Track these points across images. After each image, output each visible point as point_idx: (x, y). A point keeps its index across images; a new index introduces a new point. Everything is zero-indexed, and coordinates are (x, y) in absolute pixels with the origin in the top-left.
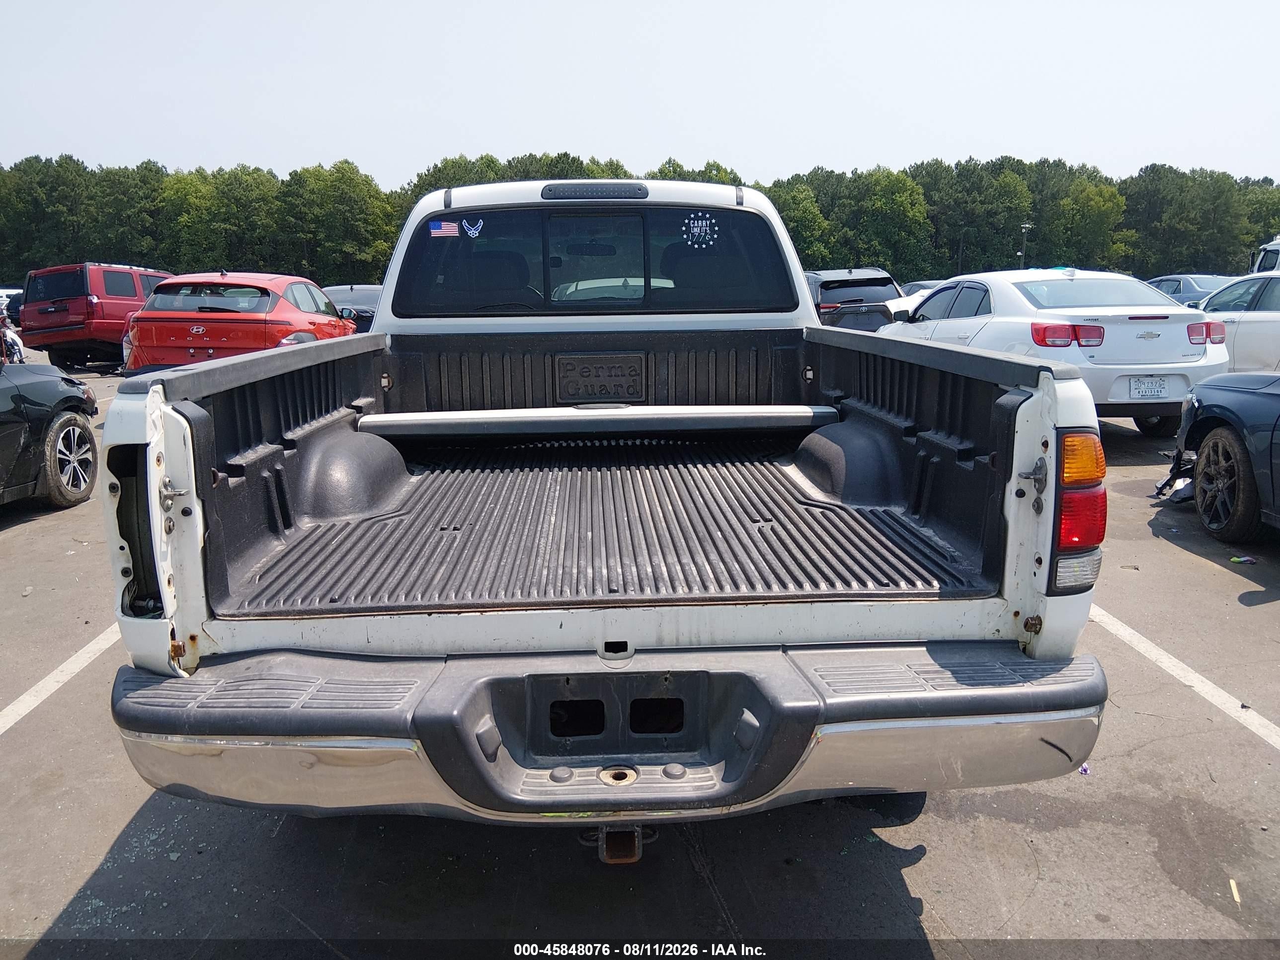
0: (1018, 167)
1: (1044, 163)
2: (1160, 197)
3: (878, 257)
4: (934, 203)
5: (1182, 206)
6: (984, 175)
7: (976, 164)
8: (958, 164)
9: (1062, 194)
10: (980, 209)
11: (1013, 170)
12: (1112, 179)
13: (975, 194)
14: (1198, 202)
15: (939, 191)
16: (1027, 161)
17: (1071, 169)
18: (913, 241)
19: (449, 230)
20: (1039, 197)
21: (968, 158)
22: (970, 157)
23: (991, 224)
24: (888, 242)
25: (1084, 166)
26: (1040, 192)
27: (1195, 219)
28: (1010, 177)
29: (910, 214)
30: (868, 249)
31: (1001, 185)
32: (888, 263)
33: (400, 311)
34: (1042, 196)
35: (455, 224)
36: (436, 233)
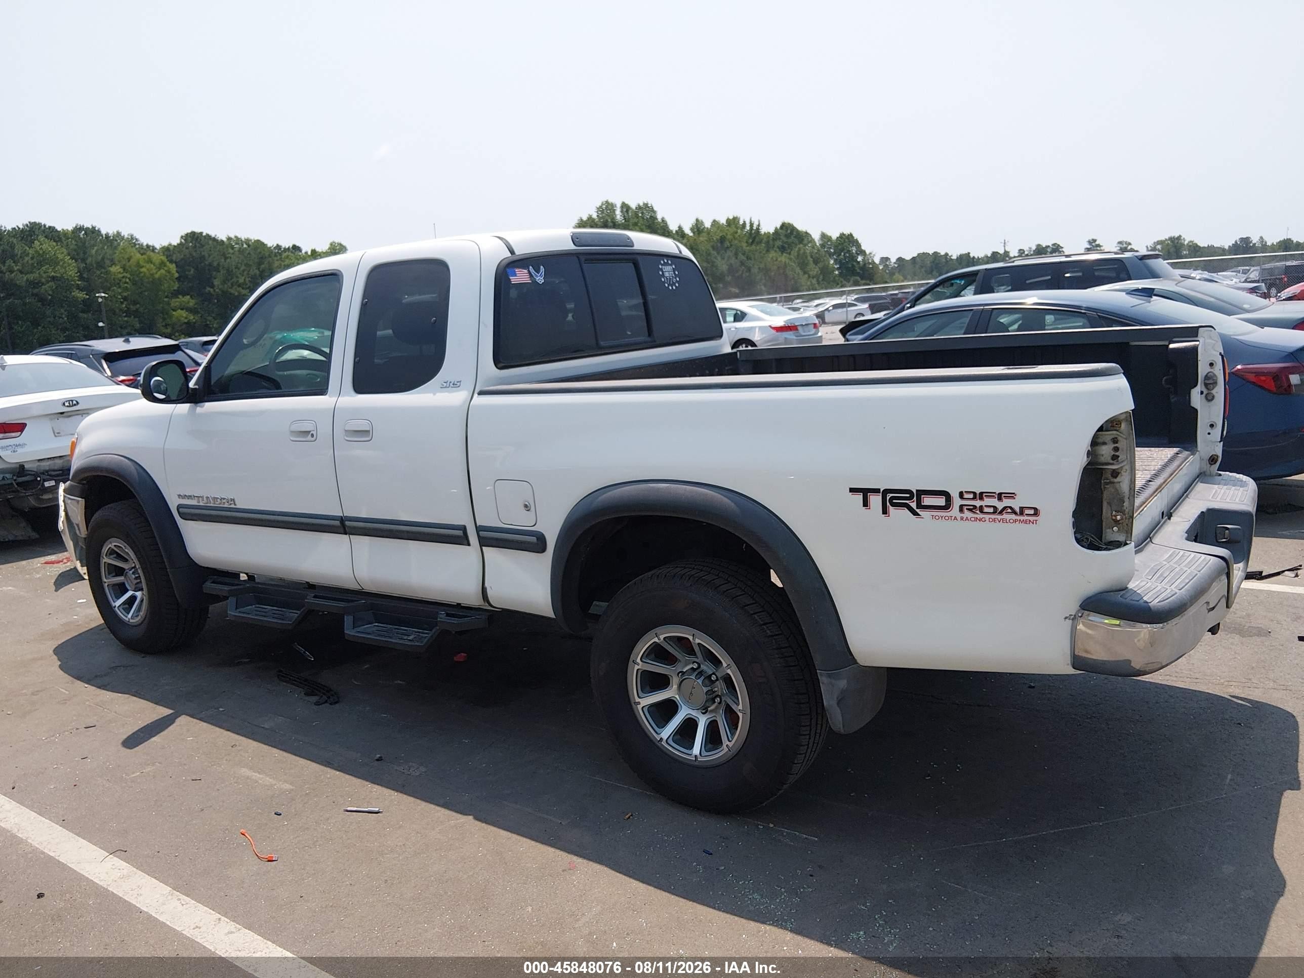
0: (52, 234)
1: (77, 229)
2: (207, 263)
5: (229, 272)
6: (14, 242)
9: (108, 262)
10: (22, 280)
11: (46, 237)
12: (153, 246)
13: (10, 262)
14: (243, 268)
16: (60, 228)
17: (107, 236)
19: (520, 276)
20: (83, 265)
23: (36, 295)
25: (119, 233)
26: (84, 260)
27: (244, 283)
28: (47, 246)
31: (37, 252)
33: (500, 362)
34: (86, 264)
35: (526, 271)
36: (514, 280)
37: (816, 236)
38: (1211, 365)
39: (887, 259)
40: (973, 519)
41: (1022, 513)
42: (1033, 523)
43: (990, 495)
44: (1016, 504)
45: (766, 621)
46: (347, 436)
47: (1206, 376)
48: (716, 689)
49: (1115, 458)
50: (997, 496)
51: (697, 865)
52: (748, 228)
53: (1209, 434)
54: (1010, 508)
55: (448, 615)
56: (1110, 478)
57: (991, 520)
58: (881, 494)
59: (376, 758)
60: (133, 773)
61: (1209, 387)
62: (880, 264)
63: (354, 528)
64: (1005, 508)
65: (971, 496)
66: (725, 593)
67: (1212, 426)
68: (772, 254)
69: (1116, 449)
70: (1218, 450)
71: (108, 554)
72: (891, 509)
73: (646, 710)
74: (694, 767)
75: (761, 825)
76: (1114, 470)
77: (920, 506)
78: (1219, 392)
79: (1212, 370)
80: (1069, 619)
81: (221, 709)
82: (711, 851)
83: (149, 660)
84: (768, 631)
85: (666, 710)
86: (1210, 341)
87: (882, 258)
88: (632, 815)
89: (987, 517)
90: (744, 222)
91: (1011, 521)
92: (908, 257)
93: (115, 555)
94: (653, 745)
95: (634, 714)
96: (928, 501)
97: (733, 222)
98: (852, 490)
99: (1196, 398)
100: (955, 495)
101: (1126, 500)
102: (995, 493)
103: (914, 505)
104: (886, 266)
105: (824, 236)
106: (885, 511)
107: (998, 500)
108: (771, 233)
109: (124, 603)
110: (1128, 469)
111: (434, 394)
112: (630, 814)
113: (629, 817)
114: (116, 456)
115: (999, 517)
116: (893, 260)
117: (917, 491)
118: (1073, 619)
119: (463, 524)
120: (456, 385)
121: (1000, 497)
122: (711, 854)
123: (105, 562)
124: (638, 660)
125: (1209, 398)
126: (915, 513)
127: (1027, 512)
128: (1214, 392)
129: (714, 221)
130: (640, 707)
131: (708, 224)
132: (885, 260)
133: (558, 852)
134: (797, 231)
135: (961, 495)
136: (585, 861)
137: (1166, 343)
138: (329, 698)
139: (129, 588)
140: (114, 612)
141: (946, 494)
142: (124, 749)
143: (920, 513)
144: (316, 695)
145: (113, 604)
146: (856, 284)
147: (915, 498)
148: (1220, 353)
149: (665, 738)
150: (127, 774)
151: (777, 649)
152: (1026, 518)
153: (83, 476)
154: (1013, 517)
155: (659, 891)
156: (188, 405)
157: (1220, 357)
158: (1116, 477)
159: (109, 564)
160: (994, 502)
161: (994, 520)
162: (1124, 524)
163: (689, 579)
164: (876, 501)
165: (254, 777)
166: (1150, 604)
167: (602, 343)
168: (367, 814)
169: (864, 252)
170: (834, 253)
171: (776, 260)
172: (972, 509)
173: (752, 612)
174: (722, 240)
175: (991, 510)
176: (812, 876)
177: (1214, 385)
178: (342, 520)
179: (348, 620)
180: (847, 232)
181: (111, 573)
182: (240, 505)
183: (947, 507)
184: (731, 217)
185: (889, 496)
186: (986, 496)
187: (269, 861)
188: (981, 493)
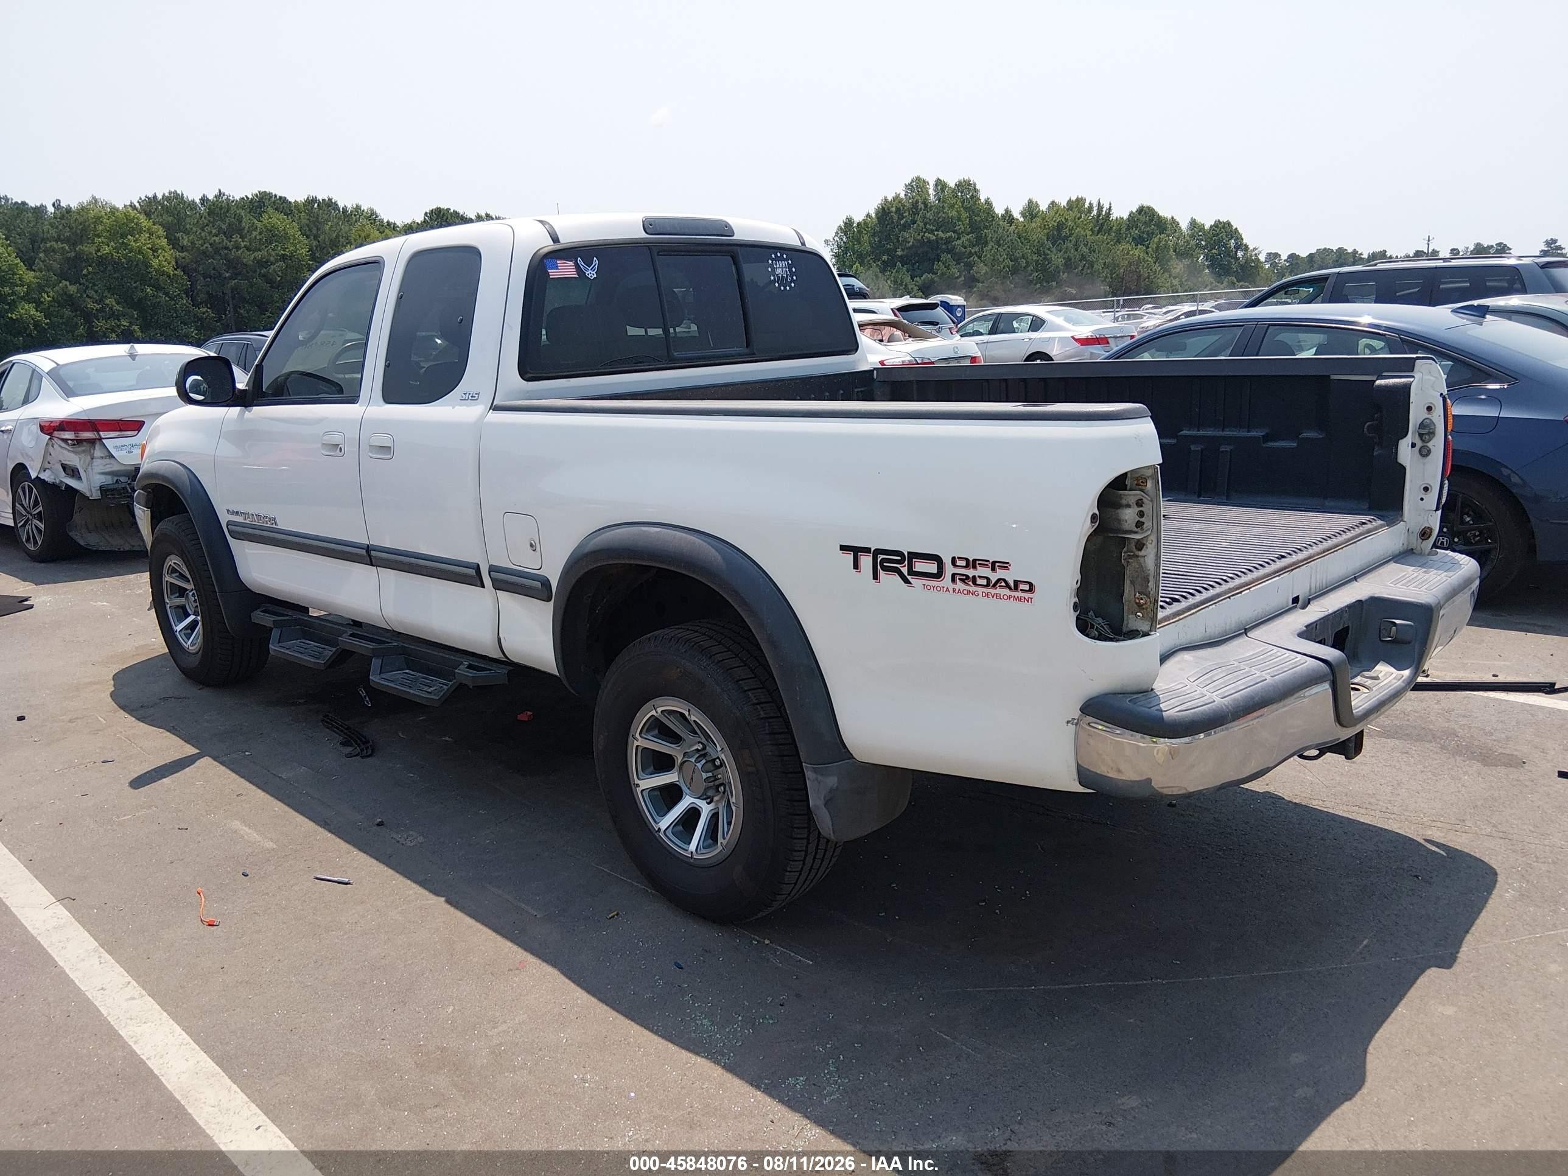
0: (282, 205)
1: (311, 201)
3: (119, 320)
4: (183, 249)
6: (242, 214)
7: (228, 199)
8: (204, 200)
10: (249, 258)
11: (276, 209)
12: (395, 224)
13: (236, 237)
15: (187, 232)
16: (291, 199)
17: (345, 210)
18: (164, 298)
19: (565, 269)
20: (315, 243)
21: (216, 192)
22: (220, 191)
23: (264, 276)
24: (127, 299)
25: (358, 207)
26: (316, 237)
28: (277, 219)
29: (155, 263)
30: (102, 310)
31: (266, 227)
32: (136, 328)
33: (527, 373)
34: (319, 242)
35: (571, 263)
36: (553, 273)
37: (1184, 225)
38: (1429, 409)
39: (1277, 255)
40: (965, 592)
41: (1016, 588)
42: (1028, 601)
43: (984, 563)
44: (1010, 576)
45: (763, 700)
46: (371, 452)
47: (1421, 424)
48: (719, 776)
49: (1139, 524)
50: (990, 565)
51: (659, 979)
52: (1095, 212)
53: (1422, 499)
54: (1004, 580)
55: (470, 667)
56: (1135, 550)
57: (984, 595)
58: (871, 555)
59: (376, 822)
60: (125, 816)
61: (1424, 438)
62: (1266, 261)
63: (381, 559)
64: (999, 580)
65: (964, 563)
66: (719, 664)
67: (1426, 489)
68: (1123, 246)
69: (1141, 514)
70: (1434, 521)
71: (170, 571)
72: (882, 574)
73: (645, 794)
74: (688, 864)
75: (756, 940)
76: (1138, 540)
77: (911, 572)
78: (1437, 445)
79: (1429, 416)
80: (1072, 724)
81: (247, 753)
82: (683, 965)
83: (205, 692)
84: (762, 713)
85: (669, 795)
86: (1429, 377)
87: (1269, 254)
88: (617, 915)
89: (980, 590)
90: (1090, 204)
91: (1005, 597)
92: (1304, 254)
93: (178, 574)
94: (651, 834)
95: (634, 799)
96: (920, 566)
97: (1076, 205)
98: (843, 548)
99: (1406, 452)
100: (947, 561)
101: (1151, 578)
102: (988, 561)
103: (905, 570)
104: (1274, 265)
105: (1193, 224)
106: (875, 577)
107: (992, 570)
108: (1125, 218)
109: (186, 628)
110: (1153, 539)
111: (453, 408)
112: (615, 913)
113: (613, 917)
114: (173, 463)
115: (993, 591)
116: (1284, 257)
117: (908, 553)
118: (1076, 724)
119: (476, 561)
120: (474, 398)
121: (994, 566)
122: (682, 968)
123: (167, 581)
124: (637, 735)
125: (1425, 453)
126: (907, 581)
127: (1022, 587)
128: (1430, 445)
129: (1053, 203)
130: (639, 790)
131: (1043, 207)
132: (1273, 256)
133: (515, 948)
134: (1159, 217)
135: (954, 560)
136: (539, 961)
137: (1374, 378)
138: (362, 750)
139: (190, 612)
140: (176, 637)
141: (937, 559)
142: (130, 788)
143: (911, 580)
144: (351, 745)
145: (175, 628)
146: (1232, 285)
147: (906, 562)
148: (1441, 394)
149: (663, 828)
150: (118, 817)
151: (770, 734)
152: (1020, 594)
153: (148, 482)
154: (1007, 592)
155: (601, 1005)
156: (238, 409)
157: (1441, 399)
158: (1140, 550)
159: (171, 583)
160: (986, 572)
161: (987, 595)
162: (1149, 610)
163: (685, 643)
164: (866, 561)
165: (242, 832)
166: (1164, 713)
167: (675, 354)
168: (336, 884)
169: (1246, 247)
170: (1205, 247)
171: (1128, 253)
172: (965, 579)
173: (746, 689)
174: (1060, 226)
175: (984, 582)
176: (781, 1005)
177: (1431, 436)
178: (368, 549)
179: (376, 663)
180: (1224, 219)
181: (175, 593)
182: (281, 525)
183: (939, 575)
184: (1074, 198)
185: (880, 557)
186: (979, 564)
187: (210, 925)
188: (974, 561)
